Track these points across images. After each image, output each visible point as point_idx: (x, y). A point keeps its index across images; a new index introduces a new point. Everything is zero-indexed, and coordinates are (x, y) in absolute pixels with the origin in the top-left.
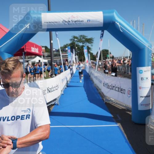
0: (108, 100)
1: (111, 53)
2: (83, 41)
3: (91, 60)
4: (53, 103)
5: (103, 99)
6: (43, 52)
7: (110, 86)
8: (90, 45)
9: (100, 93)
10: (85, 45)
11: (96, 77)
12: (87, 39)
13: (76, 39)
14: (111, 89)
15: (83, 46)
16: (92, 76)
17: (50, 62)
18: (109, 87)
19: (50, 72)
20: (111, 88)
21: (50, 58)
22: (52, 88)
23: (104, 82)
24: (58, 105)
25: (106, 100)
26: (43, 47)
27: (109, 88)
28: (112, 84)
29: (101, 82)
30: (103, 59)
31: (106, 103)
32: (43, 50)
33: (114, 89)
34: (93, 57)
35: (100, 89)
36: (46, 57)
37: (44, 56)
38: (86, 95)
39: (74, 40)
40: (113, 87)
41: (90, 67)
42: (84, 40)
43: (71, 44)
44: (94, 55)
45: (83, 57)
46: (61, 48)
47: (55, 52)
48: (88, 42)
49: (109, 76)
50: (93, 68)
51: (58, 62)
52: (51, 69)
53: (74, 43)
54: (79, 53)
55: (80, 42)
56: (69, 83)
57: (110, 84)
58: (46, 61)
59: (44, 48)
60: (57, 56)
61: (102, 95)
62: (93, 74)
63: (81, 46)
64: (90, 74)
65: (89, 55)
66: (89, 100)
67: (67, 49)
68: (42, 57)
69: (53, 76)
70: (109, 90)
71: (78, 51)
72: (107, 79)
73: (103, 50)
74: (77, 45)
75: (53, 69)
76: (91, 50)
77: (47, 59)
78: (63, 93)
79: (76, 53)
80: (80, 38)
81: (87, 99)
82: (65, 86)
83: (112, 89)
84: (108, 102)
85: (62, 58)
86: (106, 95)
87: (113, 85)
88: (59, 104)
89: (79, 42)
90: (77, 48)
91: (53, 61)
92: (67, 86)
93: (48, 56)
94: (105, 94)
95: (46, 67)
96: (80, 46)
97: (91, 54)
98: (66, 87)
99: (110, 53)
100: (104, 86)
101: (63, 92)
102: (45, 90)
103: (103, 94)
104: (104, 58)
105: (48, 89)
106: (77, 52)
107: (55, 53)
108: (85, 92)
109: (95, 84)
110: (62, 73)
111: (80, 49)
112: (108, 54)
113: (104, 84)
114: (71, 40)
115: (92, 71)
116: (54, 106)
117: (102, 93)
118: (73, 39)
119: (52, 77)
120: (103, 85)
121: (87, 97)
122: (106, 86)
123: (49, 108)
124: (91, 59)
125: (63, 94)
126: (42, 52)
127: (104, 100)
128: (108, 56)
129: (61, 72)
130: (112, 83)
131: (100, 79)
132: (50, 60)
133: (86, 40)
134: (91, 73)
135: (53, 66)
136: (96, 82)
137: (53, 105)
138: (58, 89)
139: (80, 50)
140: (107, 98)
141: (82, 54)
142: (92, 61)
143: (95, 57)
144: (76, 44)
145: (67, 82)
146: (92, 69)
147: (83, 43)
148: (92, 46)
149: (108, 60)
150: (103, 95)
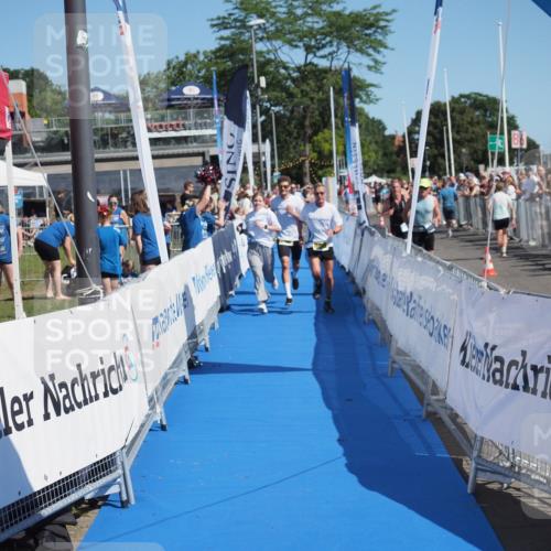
0: (495, 470)
1: (519, 122)
2: (311, 33)
3: (367, 175)
4: (88, 491)
5: (459, 464)
6: (12, 115)
7: (513, 363)
8: (367, 61)
9: (434, 418)
10: (323, 63)
11: (407, 301)
12: (338, 14)
13: (255, 21)
14: (516, 387)
15: (309, 73)
16: (375, 295)
17: (69, 186)
18: (498, 370)
19: (58, 265)
20: (520, 382)
21: (67, 156)
22: (74, 382)
23: (469, 334)
24: (124, 504)
25: (477, 469)
26: (14, 75)
27: (499, 382)
28: (524, 353)
29: (441, 334)
30: (459, 170)
31: (481, 492)
32: (14, 102)
33: (540, 388)
34: (385, 155)
35: (435, 390)
36: (39, 149)
37: (19, 147)
38: (336, 435)
39: (244, 25)
40: (530, 374)
41: (360, 224)
42: (317, 23)
43: (222, 53)
44: (393, 137)
45: (308, 147)
46: (143, 83)
47: (99, 115)
48: (350, 42)
49: (503, 291)
50: (381, 229)
51: (126, 185)
52: (69, 241)
53: (247, 50)
54: (279, 117)
55: (290, 43)
56: (204, 340)
57: (509, 353)
58: (36, 178)
59: (18, 87)
60: (115, 145)
61: (450, 432)
62: (382, 279)
63: (298, 69)
64: (358, 275)
65: (355, 132)
66: (351, 467)
67: (192, 91)
68: (9, 148)
69: (86, 292)
70: (503, 392)
71: (276, 109)
72: (492, 317)
73: (454, 101)
74: (269, 62)
75: (90, 236)
76: (369, 101)
77: (43, 164)
78: (159, 415)
79: (261, 119)
80: (290, 13)
81: (344, 460)
82: (176, 363)
83: (526, 388)
84: (495, 486)
85: (154, 157)
86: (480, 433)
87: (530, 361)
88: (133, 501)
89: (278, 43)
90: (263, 82)
91: (88, 180)
92: (192, 366)
93: (52, 145)
94: (474, 425)
95: (35, 222)
96: (286, 68)
97: (373, 129)
98: (184, 371)
99: (512, 125)
100: (463, 362)
101: (159, 409)
102: (29, 398)
103: (461, 428)
104: (465, 161)
105: (47, 390)
106: (265, 112)
107: (106, 118)
108: (329, 413)
109: (401, 352)
110: (154, 272)
111: (285, 89)
112: (493, 127)
113: (464, 348)
114: (222, 24)
115: (377, 251)
116: (93, 514)
117: (454, 417)
118: (239, 14)
119: (83, 302)
120: (458, 357)
121: (340, 450)
122: (482, 367)
123: (63, 525)
124: (365, 164)
125: (163, 428)
126: (7, 110)
127: (469, 466)
128: (498, 143)
129: (149, 260)
130: (522, 345)
131: (437, 315)
132: (68, 169)
133: (331, 25)
134: (371, 267)
135: (91, 214)
136: (406, 333)
137: (93, 504)
138: (125, 386)
139: (291, 95)
140: (490, 455)
141: (301, 125)
142: (374, 179)
143: (402, 149)
144: (260, 53)
145: (193, 335)
146: (378, 235)
147: (308, 49)
148: (376, 67)
149: (492, 171)
150: (458, 435)
